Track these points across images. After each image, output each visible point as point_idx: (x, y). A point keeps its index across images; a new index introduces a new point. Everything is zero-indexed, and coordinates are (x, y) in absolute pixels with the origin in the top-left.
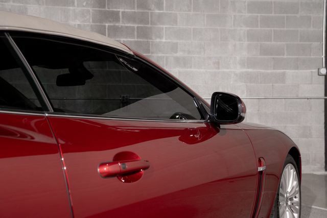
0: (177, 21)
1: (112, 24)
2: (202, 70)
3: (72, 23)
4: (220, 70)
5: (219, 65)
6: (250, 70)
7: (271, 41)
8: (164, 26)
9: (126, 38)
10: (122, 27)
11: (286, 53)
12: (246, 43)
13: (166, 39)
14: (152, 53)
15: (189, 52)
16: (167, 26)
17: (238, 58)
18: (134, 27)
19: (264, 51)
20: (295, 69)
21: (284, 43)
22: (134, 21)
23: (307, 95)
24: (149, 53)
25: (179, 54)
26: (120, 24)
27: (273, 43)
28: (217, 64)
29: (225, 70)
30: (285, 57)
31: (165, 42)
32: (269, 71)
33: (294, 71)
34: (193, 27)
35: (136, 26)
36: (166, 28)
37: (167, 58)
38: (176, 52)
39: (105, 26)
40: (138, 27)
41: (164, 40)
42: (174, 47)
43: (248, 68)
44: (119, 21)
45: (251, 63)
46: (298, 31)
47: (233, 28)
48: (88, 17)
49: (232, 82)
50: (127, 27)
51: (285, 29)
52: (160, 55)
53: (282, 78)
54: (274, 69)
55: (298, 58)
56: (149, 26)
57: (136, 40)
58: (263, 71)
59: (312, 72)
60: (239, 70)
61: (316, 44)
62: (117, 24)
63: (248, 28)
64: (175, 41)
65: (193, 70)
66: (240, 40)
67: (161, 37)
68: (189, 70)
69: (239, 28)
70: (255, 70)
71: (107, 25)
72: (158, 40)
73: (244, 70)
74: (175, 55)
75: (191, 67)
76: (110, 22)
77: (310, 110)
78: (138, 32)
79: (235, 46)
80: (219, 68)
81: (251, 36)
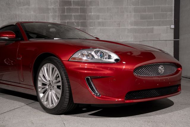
0: (99, 4)
1: (68, 7)
2: (111, 28)
3: (50, 7)
4: (120, 28)
5: (120, 25)
6: (135, 27)
7: (146, 13)
8: (93, 7)
9: (75, 13)
10: (73, 8)
11: (153, 18)
12: (133, 14)
13: (94, 13)
14: (87, 20)
15: (105, 19)
16: (94, 7)
17: (129, 21)
18: (78, 8)
19: (143, 17)
20: (158, 26)
21: (153, 13)
22: (78, 5)
23: (165, 39)
24: (86, 20)
25: (100, 20)
26: (72, 7)
27: (147, 13)
28: (119, 25)
29: (123, 27)
30: (153, 20)
31: (93, 15)
32: (145, 27)
33: (158, 27)
34: (106, 7)
35: (79, 7)
36: (93, 8)
37: (94, 22)
38: (99, 19)
39: (65, 8)
40: (80, 8)
41: (93, 14)
42: (98, 17)
43: (134, 26)
44: (72, 5)
45: (136, 23)
46: (160, 7)
47: (126, 7)
48: (57, 4)
49: (126, 33)
50: (75, 8)
51: (153, 6)
52: (91, 21)
53: (152, 31)
54: (147, 26)
55: (160, 21)
56: (86, 7)
57: (79, 14)
58: (142, 27)
59: (167, 27)
60: (130, 27)
61: (169, 13)
62: (70, 7)
63: (134, 6)
64: (98, 14)
65: (107, 28)
66: (130, 12)
67: (91, 12)
68: (105, 28)
69: (130, 7)
70: (138, 27)
71: (66, 7)
72: (90, 14)
73: (133, 27)
74: (98, 21)
75: (106, 26)
76: (67, 6)
77: (166, 46)
78: (80, 10)
79: (127, 15)
80: (120, 27)
81: (136, 11)
